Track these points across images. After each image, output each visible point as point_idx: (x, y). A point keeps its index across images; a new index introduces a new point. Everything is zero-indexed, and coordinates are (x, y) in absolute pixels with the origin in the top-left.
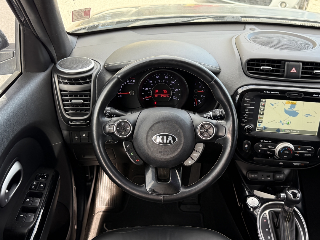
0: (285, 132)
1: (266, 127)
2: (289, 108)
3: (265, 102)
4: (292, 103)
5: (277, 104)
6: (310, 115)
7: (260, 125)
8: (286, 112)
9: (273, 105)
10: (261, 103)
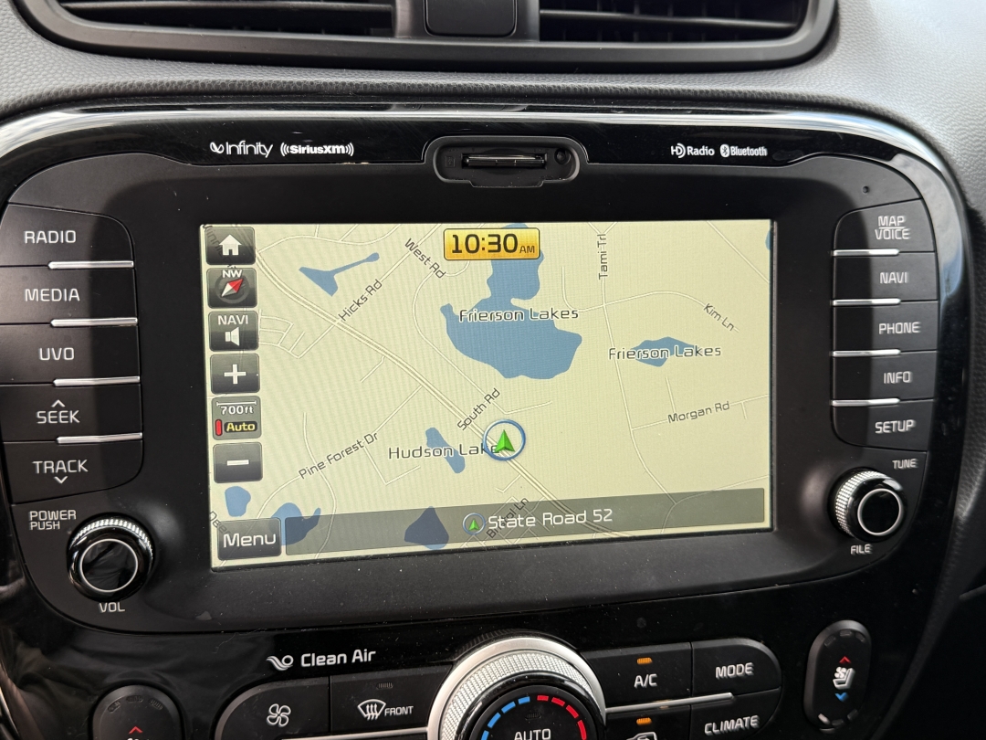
0: (493, 534)
1: (307, 512)
2: (487, 293)
3: (247, 256)
4: (499, 244)
5: (369, 272)
10: (205, 267)
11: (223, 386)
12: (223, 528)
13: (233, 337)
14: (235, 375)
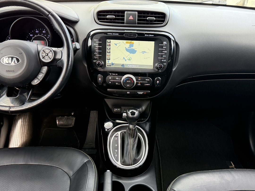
0: (128, 67)
1: (113, 63)
2: (129, 46)
3: (110, 42)
4: (130, 42)
5: (119, 44)
6: (146, 52)
7: (109, 61)
8: (127, 50)
9: (116, 45)
10: (107, 43)
11: (108, 52)
12: (107, 64)
13: (109, 49)
14: (109, 52)
